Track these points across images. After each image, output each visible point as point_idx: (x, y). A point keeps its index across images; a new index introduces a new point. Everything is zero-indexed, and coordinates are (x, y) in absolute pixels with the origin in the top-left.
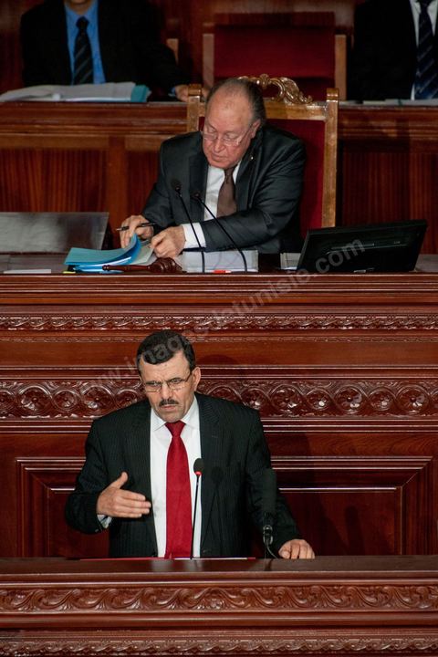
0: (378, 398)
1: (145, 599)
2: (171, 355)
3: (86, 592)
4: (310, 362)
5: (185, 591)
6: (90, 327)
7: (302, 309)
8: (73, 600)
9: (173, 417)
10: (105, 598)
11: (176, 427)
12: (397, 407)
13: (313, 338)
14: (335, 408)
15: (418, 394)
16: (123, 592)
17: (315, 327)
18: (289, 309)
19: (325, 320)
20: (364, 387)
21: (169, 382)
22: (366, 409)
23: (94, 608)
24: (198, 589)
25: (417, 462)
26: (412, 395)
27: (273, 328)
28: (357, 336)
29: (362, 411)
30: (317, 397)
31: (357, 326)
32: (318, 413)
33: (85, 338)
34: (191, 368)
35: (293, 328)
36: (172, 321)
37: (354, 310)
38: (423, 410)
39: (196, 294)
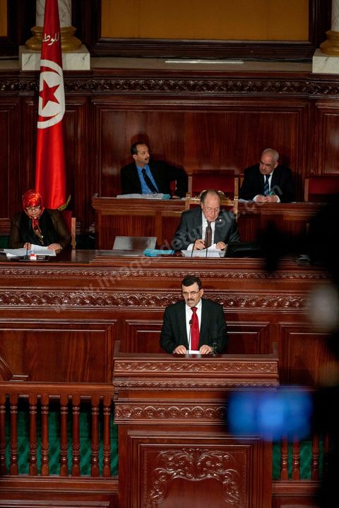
0: (251, 301)
1: (172, 367)
2: (192, 283)
3: (152, 364)
4: (228, 289)
5: (186, 365)
6: (152, 275)
7: (226, 270)
8: (148, 367)
9: (193, 305)
10: (159, 367)
11: (194, 309)
12: (259, 304)
13: (230, 280)
14: (236, 304)
15: (265, 300)
16: (165, 364)
17: (230, 276)
18: (222, 270)
19: (233, 273)
20: (246, 298)
21: (192, 292)
22: (247, 305)
23: (155, 370)
24: (191, 364)
25: (264, 324)
26: (263, 301)
27: (216, 276)
28: (244, 280)
29: (246, 306)
30: (231, 300)
31: (245, 276)
32: (231, 306)
33: (150, 279)
34: (200, 289)
35: (223, 277)
36: (181, 273)
37: (244, 271)
38: (267, 306)
39: (189, 264)
